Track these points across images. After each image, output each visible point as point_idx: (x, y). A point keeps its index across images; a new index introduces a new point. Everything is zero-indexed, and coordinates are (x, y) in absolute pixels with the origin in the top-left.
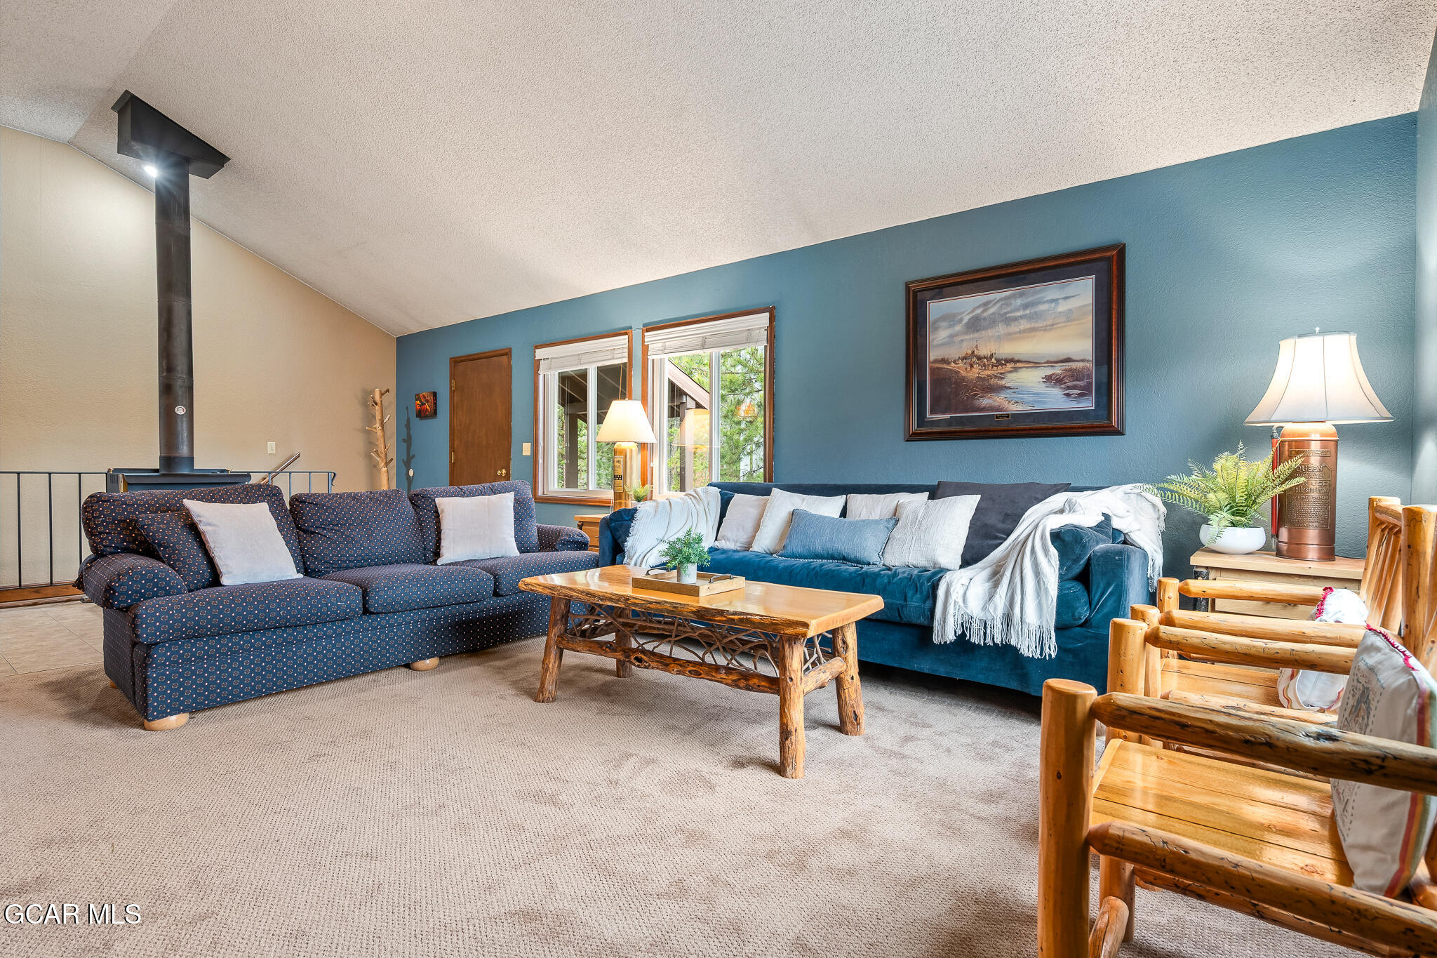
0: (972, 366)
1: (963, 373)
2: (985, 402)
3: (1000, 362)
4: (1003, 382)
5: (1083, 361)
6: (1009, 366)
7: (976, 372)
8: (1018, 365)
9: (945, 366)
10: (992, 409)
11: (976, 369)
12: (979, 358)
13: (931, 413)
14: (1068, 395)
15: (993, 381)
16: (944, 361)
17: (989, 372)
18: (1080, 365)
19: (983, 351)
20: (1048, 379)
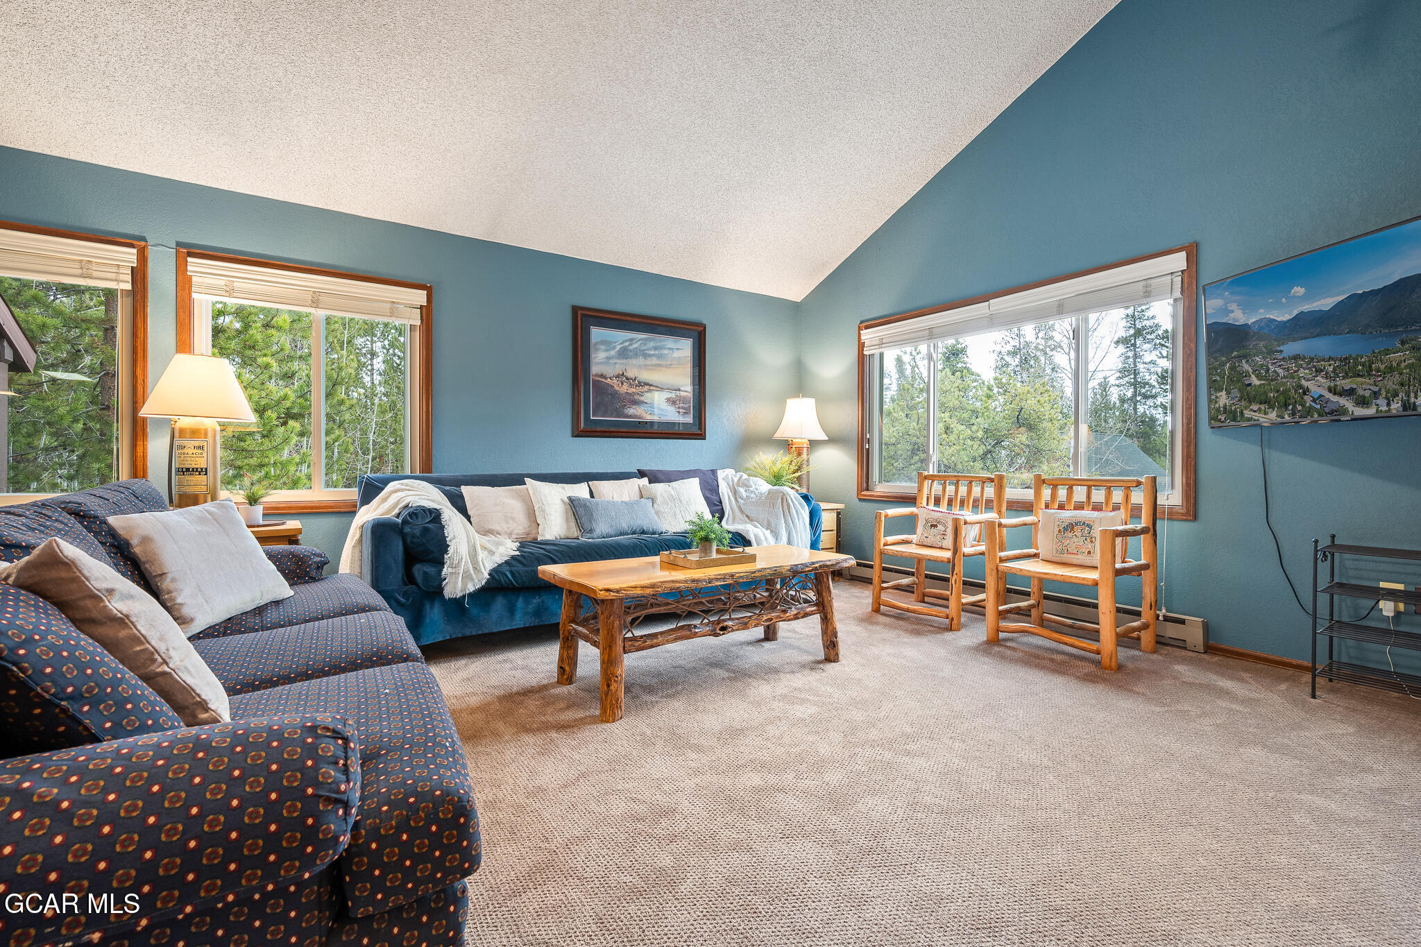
0: (622, 384)
1: (617, 388)
2: (631, 411)
3: (641, 384)
4: (642, 399)
5: (686, 391)
6: (647, 387)
7: (624, 389)
8: (652, 388)
9: (603, 380)
10: (635, 416)
11: (625, 386)
12: (627, 379)
13: (593, 416)
14: (679, 412)
15: (636, 397)
16: (602, 376)
17: (634, 390)
18: (685, 394)
19: (630, 374)
20: (668, 400)
